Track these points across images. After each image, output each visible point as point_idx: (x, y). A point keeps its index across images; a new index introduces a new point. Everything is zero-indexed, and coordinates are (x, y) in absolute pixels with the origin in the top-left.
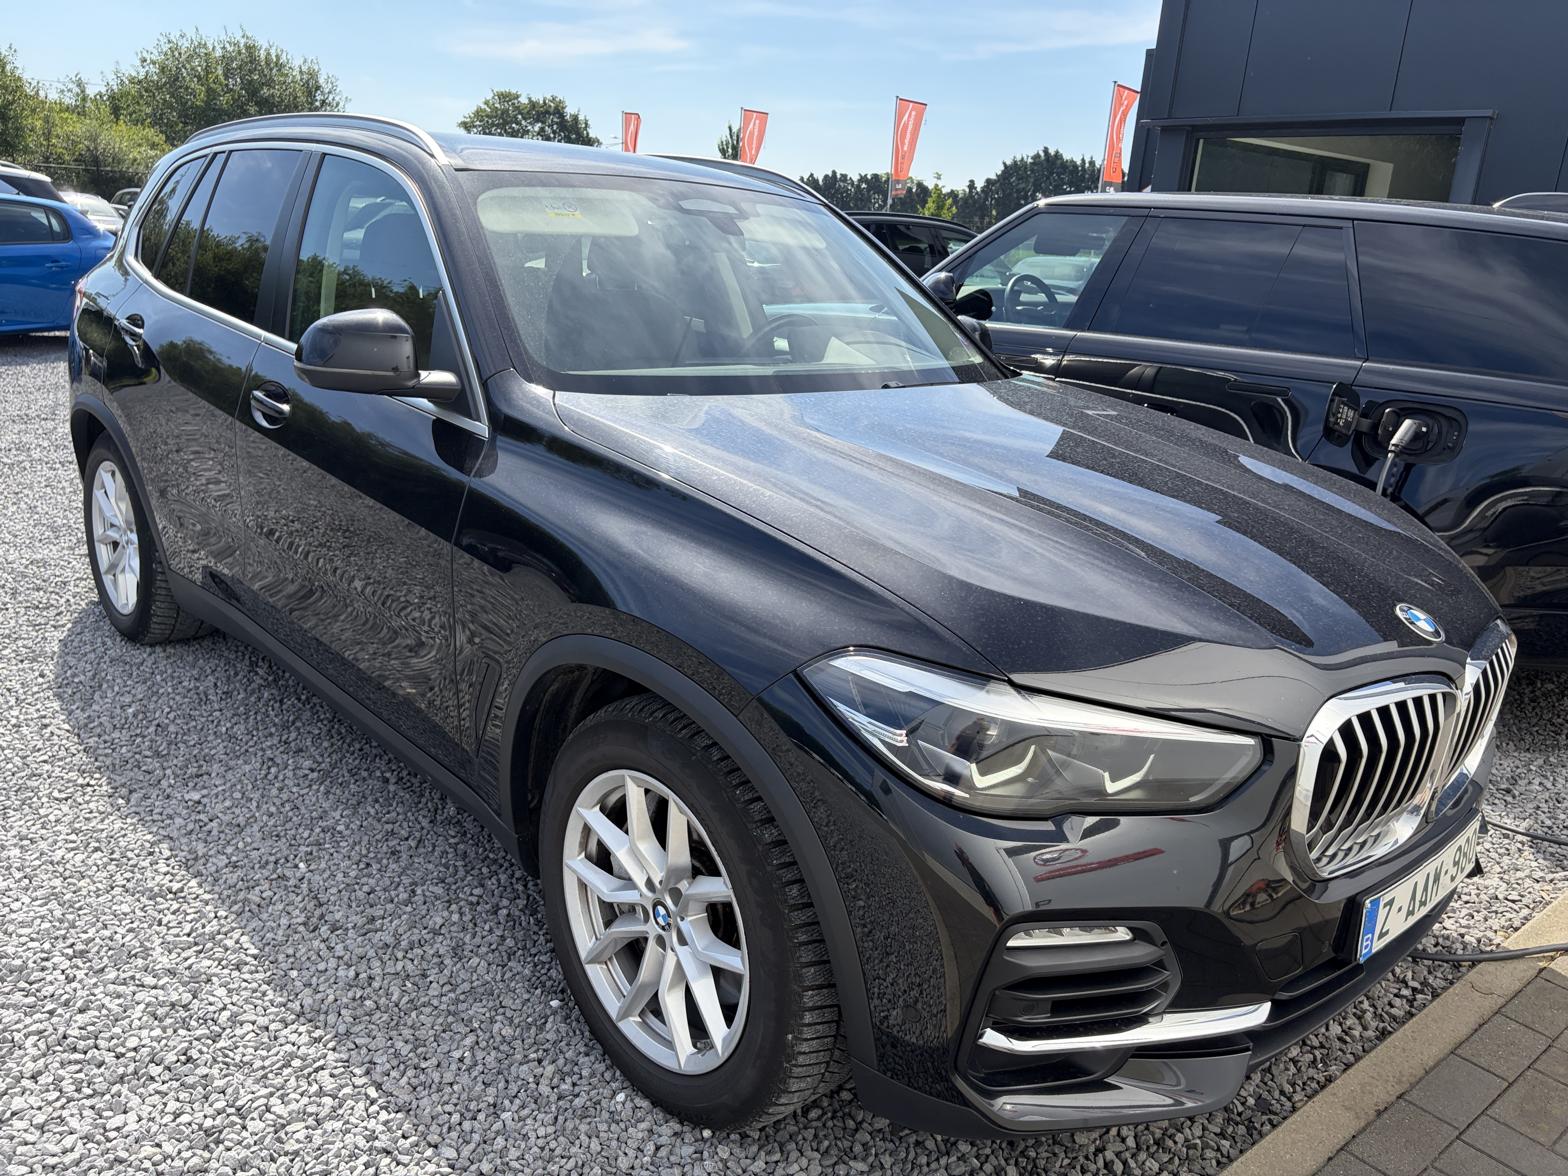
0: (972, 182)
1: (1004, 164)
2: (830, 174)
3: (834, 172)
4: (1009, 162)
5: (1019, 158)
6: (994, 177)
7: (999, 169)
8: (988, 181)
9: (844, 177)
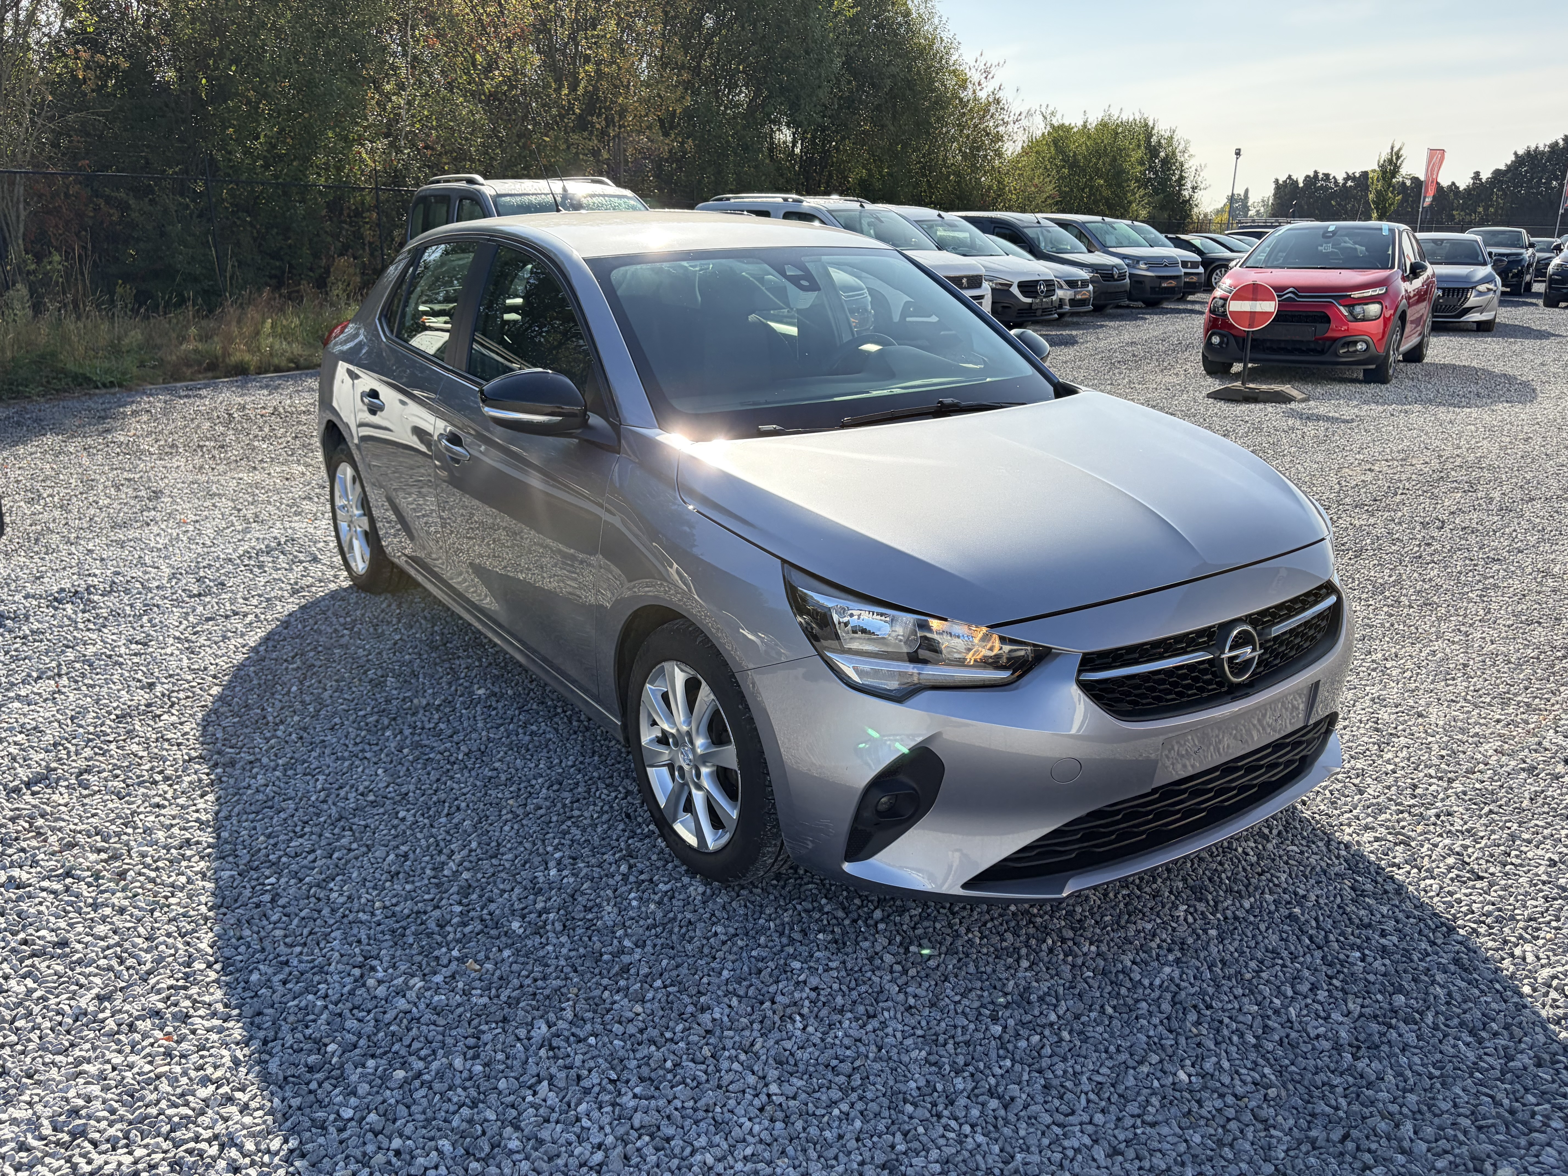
0: (1477, 174)
1: (1516, 154)
2: (1312, 174)
3: (1316, 172)
4: (1521, 152)
5: (1533, 147)
6: (1502, 167)
7: (1510, 159)
8: (1497, 172)
9: (1327, 176)
